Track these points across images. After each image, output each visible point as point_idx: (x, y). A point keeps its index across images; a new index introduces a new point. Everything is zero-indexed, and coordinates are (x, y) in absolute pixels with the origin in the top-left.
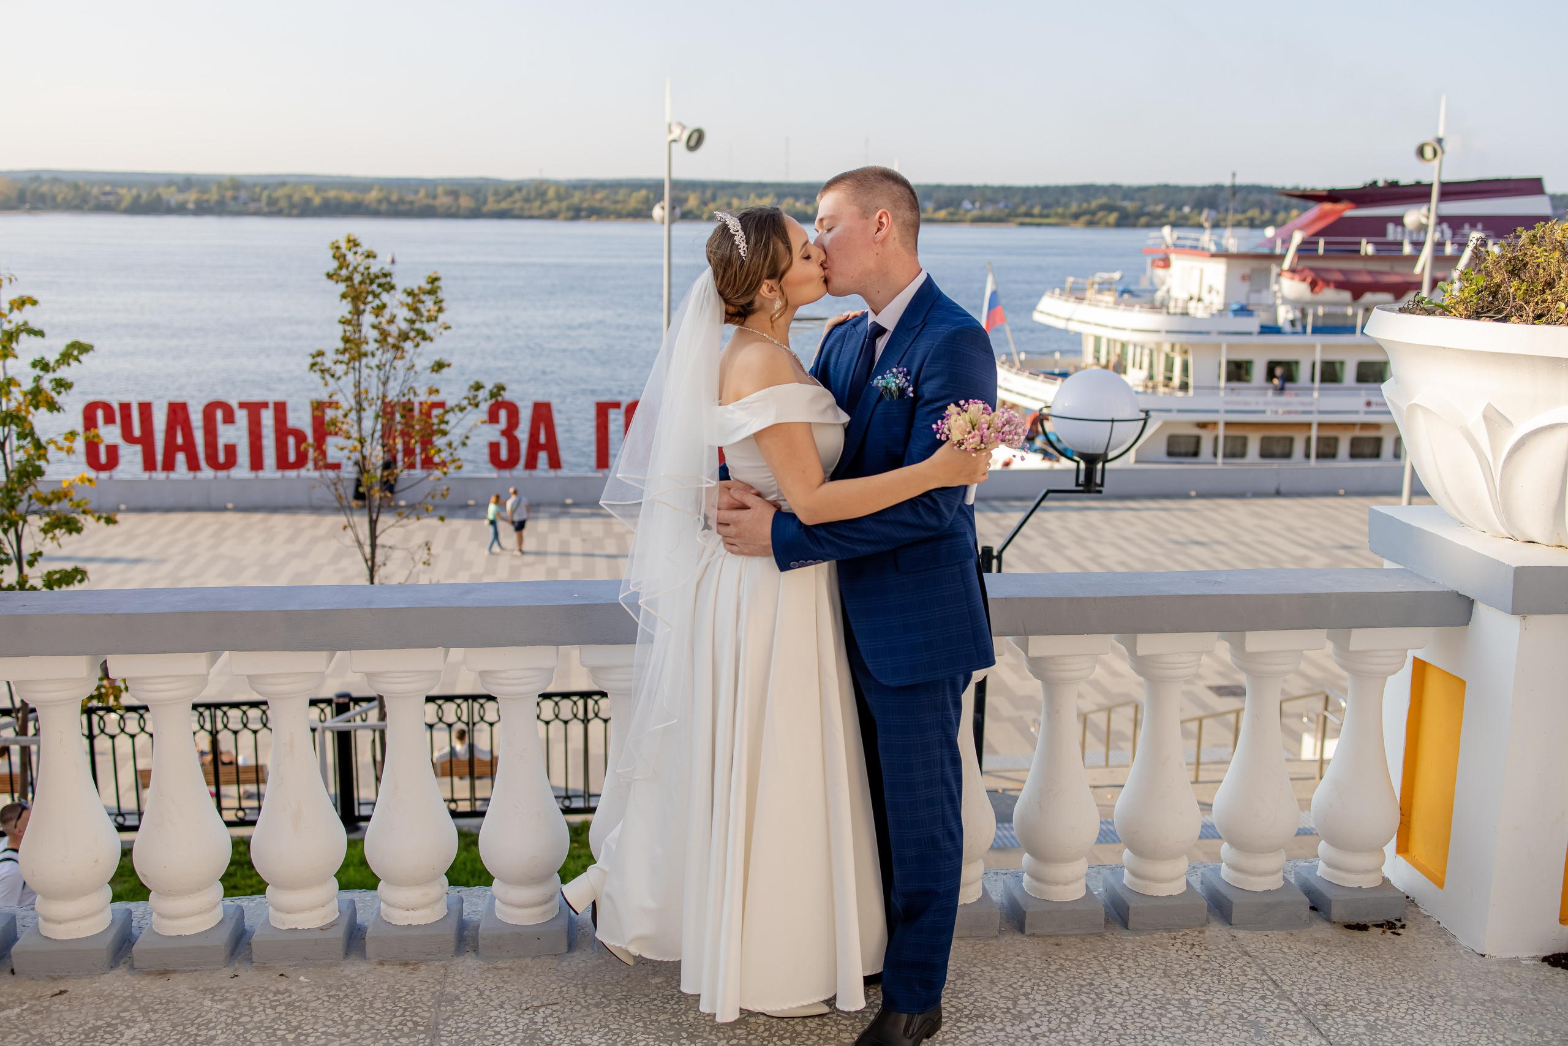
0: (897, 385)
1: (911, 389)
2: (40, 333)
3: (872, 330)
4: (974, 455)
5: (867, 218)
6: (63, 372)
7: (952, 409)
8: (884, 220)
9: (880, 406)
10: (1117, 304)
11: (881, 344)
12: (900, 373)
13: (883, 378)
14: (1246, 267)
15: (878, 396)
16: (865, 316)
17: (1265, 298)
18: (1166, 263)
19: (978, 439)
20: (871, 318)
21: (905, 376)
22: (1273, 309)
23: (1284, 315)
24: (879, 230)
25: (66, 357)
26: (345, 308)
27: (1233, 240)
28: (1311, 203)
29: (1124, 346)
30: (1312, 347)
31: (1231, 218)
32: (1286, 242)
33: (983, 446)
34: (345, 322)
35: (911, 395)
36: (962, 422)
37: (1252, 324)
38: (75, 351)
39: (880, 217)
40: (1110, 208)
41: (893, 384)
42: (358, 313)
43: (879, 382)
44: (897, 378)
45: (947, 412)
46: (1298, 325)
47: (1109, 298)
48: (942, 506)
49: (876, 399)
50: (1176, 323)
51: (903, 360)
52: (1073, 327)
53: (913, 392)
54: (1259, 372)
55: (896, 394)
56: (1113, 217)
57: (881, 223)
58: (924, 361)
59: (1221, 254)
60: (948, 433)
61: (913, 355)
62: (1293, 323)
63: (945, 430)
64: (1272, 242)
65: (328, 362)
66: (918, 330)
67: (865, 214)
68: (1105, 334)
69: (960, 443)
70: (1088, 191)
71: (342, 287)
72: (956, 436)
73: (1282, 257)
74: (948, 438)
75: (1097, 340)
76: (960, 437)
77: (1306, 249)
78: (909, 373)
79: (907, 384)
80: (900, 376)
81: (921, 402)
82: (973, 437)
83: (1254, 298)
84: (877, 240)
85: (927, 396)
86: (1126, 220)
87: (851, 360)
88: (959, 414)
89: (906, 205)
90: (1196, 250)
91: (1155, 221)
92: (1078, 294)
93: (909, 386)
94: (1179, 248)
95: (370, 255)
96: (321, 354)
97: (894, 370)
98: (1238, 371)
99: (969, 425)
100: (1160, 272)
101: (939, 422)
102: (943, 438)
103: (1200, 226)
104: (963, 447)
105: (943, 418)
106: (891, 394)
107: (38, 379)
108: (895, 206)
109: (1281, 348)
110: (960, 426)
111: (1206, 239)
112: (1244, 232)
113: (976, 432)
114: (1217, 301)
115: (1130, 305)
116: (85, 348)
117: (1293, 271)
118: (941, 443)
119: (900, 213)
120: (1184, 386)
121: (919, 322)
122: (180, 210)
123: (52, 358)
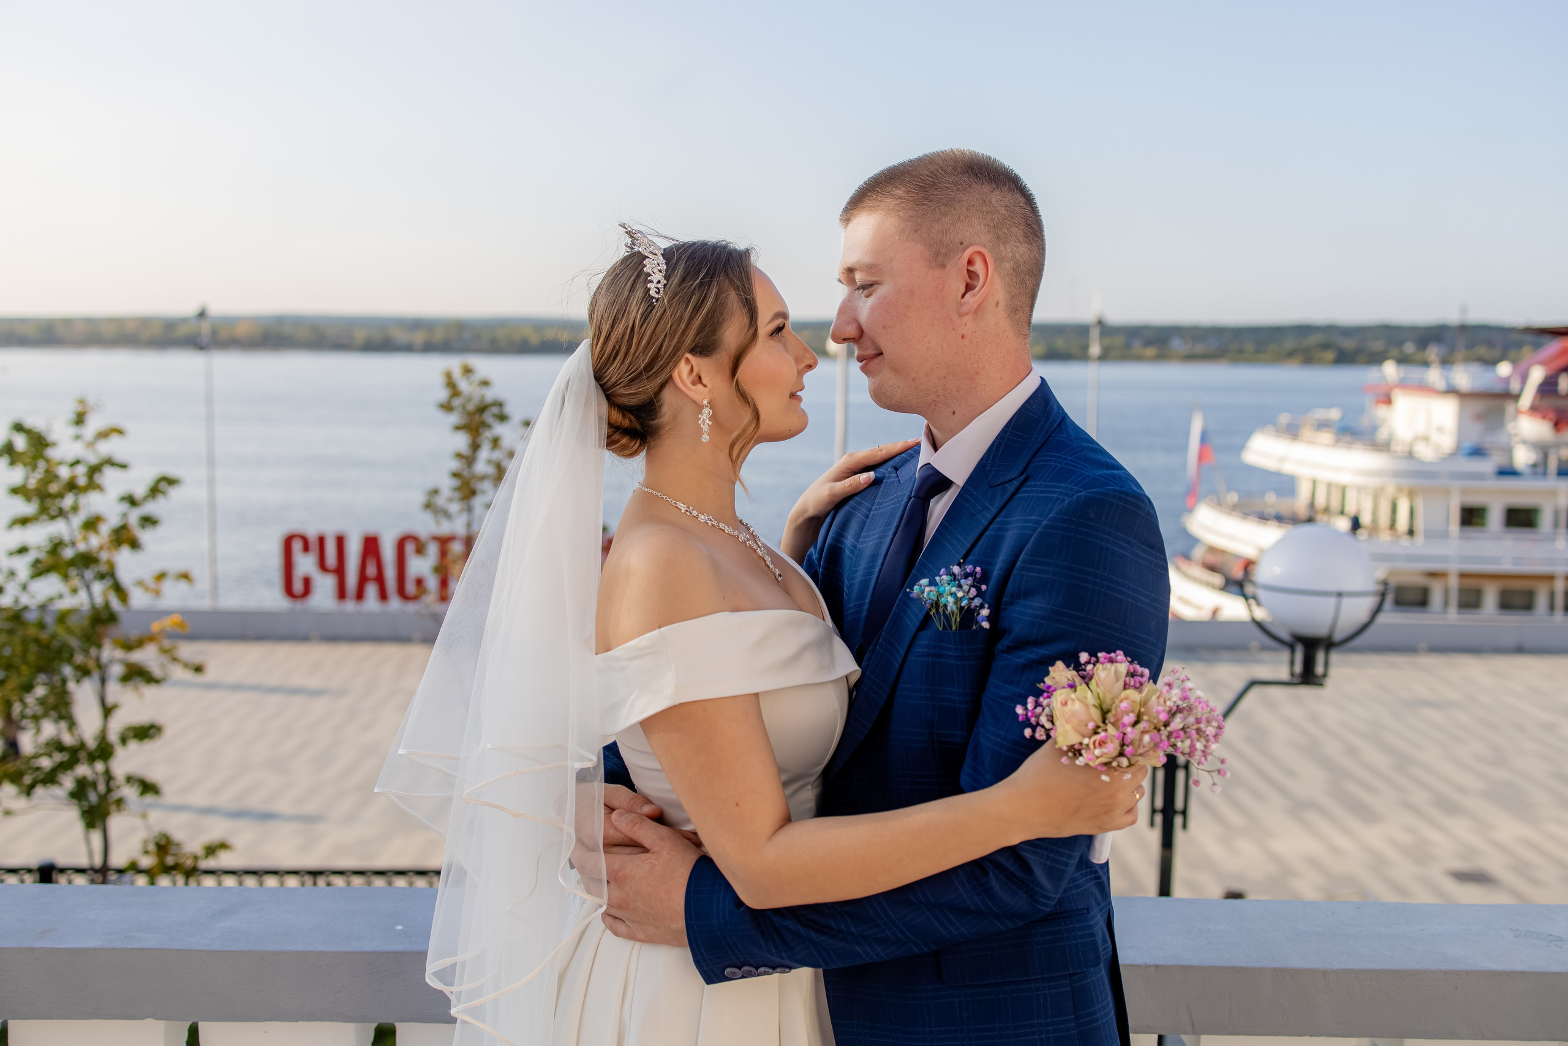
0: (958, 600)
1: (985, 612)
2: (123, 466)
3: (924, 480)
4: (1105, 778)
5: (943, 266)
6: (151, 508)
7: (1059, 673)
8: (979, 267)
9: (925, 639)
10: (1337, 441)
11: (939, 507)
12: (966, 576)
13: (932, 583)
14: (1478, 406)
15: (921, 617)
16: (913, 451)
17: (1501, 439)
18: (1388, 401)
19: (1112, 748)
20: (926, 456)
21: (976, 584)
22: (1509, 451)
23: (1523, 457)
24: (969, 288)
25: (155, 491)
26: (461, 442)
27: (1464, 377)
28: (1544, 339)
29: (1343, 490)
30: (1553, 493)
31: (1460, 354)
32: (1524, 378)
33: (1124, 762)
34: (459, 456)
35: (986, 625)
36: (1077, 706)
37: (1487, 466)
38: (162, 485)
39: (970, 262)
40: (1325, 346)
41: (951, 599)
42: (475, 447)
43: (923, 589)
44: (960, 586)
45: (1048, 680)
46: (1539, 469)
47: (1326, 437)
48: (1039, 874)
49: (917, 623)
50: (1403, 465)
51: (977, 549)
52: (1288, 468)
53: (988, 619)
54: (1495, 518)
55: (956, 620)
56: (1330, 355)
57: (972, 275)
58: (1017, 556)
59: (1451, 391)
60: (1048, 725)
61: (998, 540)
62: (1534, 466)
63: (1043, 720)
64: (1507, 380)
65: (440, 501)
66: (1011, 488)
67: (939, 256)
68: (1324, 476)
69: (1076, 751)
70: (1303, 330)
71: (454, 418)
72: (1065, 735)
73: (1516, 397)
74: (1049, 737)
75: (1314, 483)
76: (1074, 739)
77: (1548, 388)
78: (985, 578)
79: (977, 602)
80: (966, 583)
81: (1005, 642)
82: (1102, 743)
83: (1488, 440)
84: (964, 309)
85: (1018, 630)
86: (1344, 358)
87: (879, 545)
88: (1072, 686)
89: (1018, 232)
90: (1424, 388)
91: (1376, 359)
92: (1292, 432)
93: (982, 606)
94: (1404, 385)
95: (485, 383)
96: (435, 492)
97: (956, 569)
98: (1472, 516)
99: (1096, 714)
100: (1382, 411)
101: (1031, 701)
102: (1040, 734)
103: (1426, 364)
104: (1080, 761)
105: (1038, 693)
106: (947, 618)
107: (125, 515)
108: (998, 238)
109: (1521, 494)
110: (1074, 714)
111: (1434, 376)
112: (1476, 369)
113: (1111, 729)
114: (1447, 442)
115: (1349, 445)
116: (171, 482)
117: (1534, 409)
118: (1034, 745)
119: (1007, 251)
120: (1411, 532)
121: (1014, 473)
122: (408, 348)
123: (140, 491)
